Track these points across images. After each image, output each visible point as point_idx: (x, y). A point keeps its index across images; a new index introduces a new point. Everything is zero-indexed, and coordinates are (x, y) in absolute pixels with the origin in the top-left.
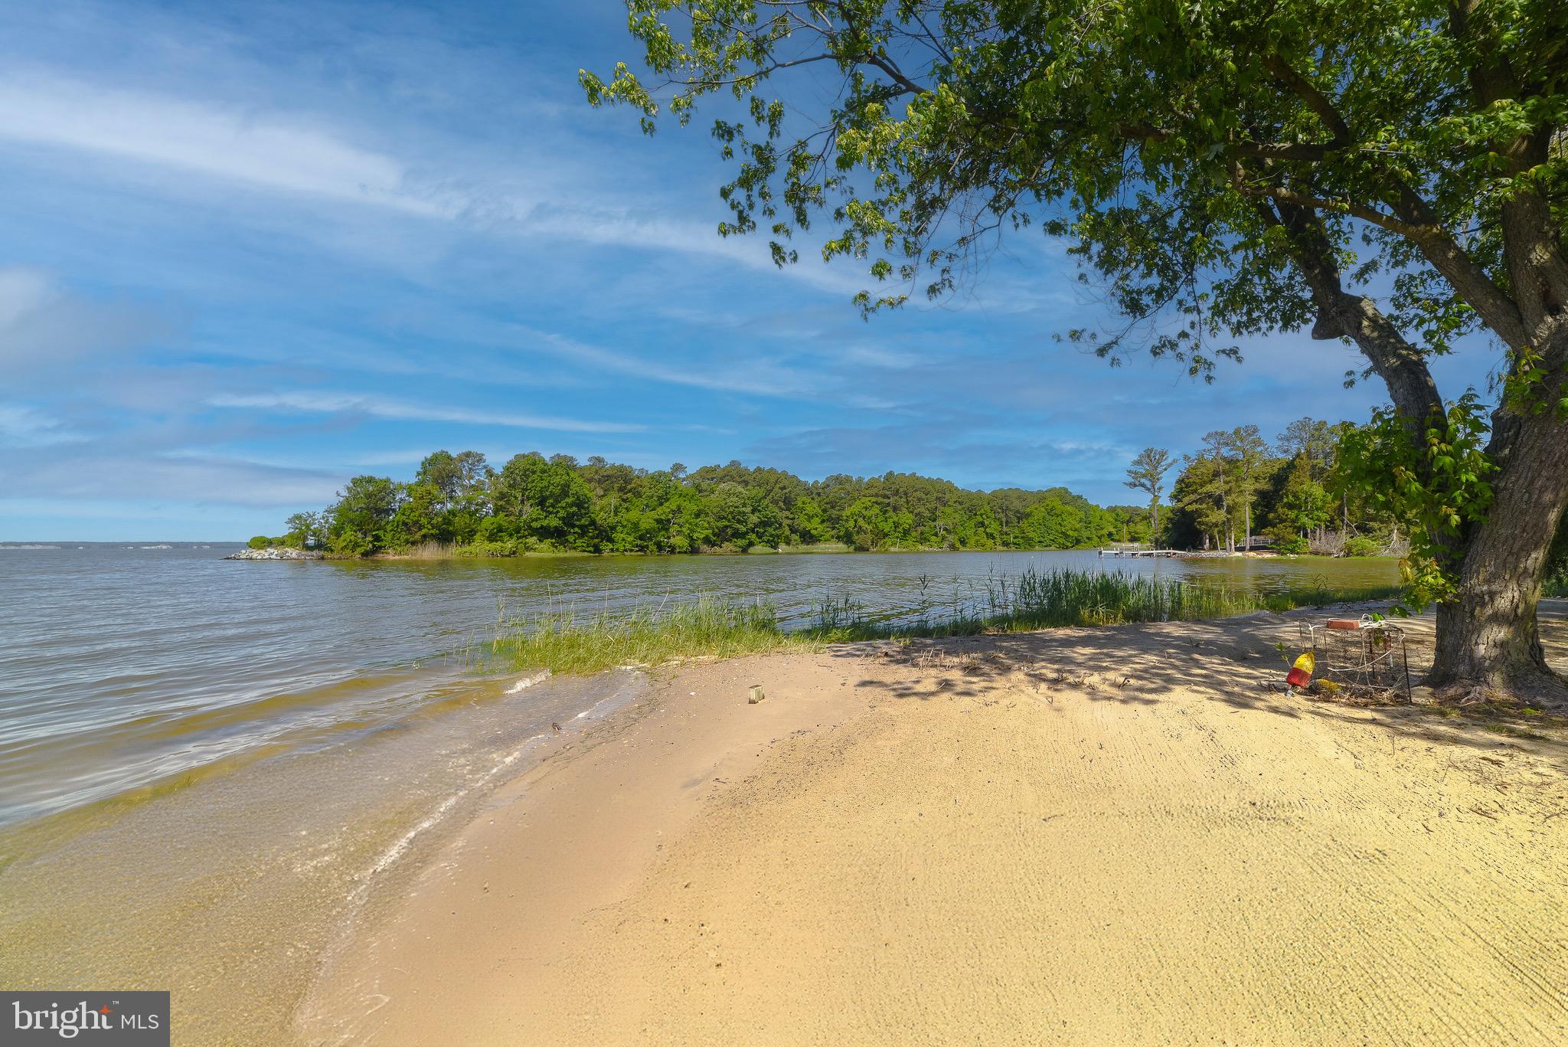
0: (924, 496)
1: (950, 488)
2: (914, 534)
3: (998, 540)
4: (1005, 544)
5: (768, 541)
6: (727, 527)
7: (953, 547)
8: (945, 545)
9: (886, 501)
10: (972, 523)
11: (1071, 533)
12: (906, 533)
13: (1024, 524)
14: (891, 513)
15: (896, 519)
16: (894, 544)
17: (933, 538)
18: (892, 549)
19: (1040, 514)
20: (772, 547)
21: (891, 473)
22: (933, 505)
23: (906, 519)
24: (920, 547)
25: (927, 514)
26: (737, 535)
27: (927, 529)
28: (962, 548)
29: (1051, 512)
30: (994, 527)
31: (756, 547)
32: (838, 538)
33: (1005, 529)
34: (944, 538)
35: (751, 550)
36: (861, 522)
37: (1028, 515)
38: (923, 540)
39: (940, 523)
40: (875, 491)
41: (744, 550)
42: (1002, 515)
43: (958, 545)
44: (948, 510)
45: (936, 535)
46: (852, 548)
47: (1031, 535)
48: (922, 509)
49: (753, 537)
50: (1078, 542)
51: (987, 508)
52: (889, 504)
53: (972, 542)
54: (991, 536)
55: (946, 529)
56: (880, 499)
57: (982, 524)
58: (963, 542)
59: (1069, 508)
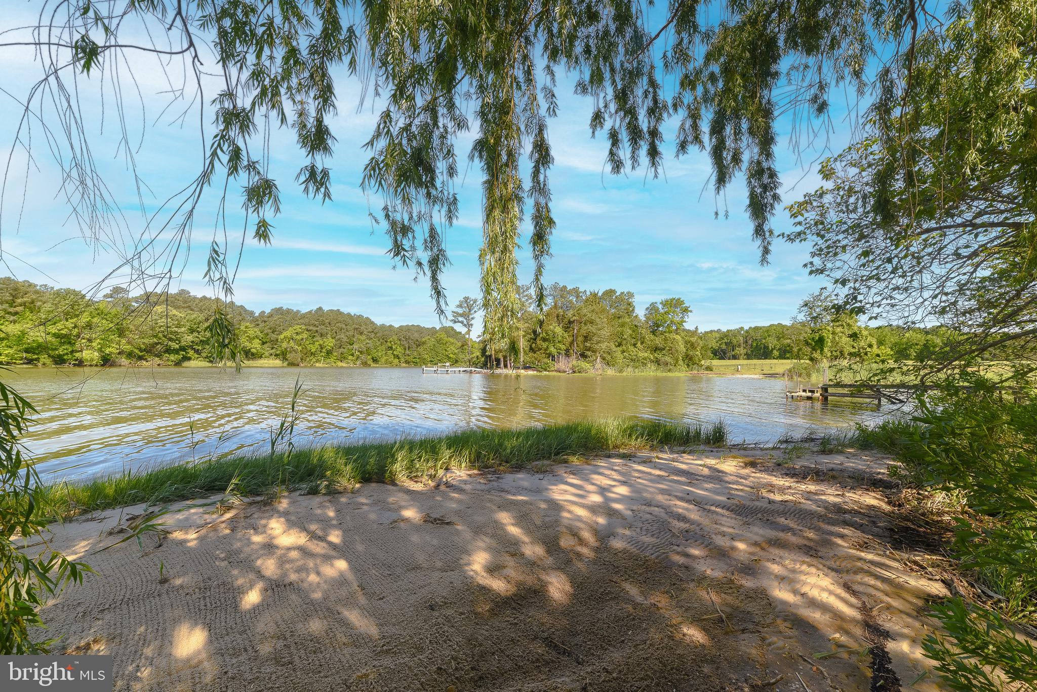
0: (344, 326)
1: (368, 321)
2: (335, 354)
3: (403, 360)
4: (407, 362)
5: (207, 357)
6: (157, 344)
7: (365, 364)
8: (358, 363)
9: (315, 329)
10: (384, 347)
11: (451, 356)
12: (329, 353)
13: (421, 349)
14: (318, 338)
15: (321, 342)
16: (318, 361)
17: (350, 357)
18: (317, 365)
19: (431, 342)
20: (211, 362)
21: (320, 309)
22: (351, 333)
23: (330, 342)
24: (340, 364)
25: (345, 339)
26: (168, 351)
27: (345, 351)
28: (373, 365)
29: (439, 341)
30: (399, 350)
31: (192, 362)
32: (276, 355)
33: (407, 352)
34: (358, 358)
35: (186, 364)
36: (292, 344)
37: (424, 343)
38: (342, 358)
39: (356, 346)
40: (307, 320)
41: (178, 364)
42: (405, 343)
43: (370, 362)
44: (363, 337)
45: (352, 355)
46: (285, 364)
47: (426, 356)
48: (343, 336)
49: (191, 353)
50: (457, 361)
51: (395, 337)
52: (317, 331)
53: (383, 360)
54: (397, 357)
55: (361, 352)
56: (311, 328)
57: (391, 348)
58: (375, 360)
59: (451, 340)
